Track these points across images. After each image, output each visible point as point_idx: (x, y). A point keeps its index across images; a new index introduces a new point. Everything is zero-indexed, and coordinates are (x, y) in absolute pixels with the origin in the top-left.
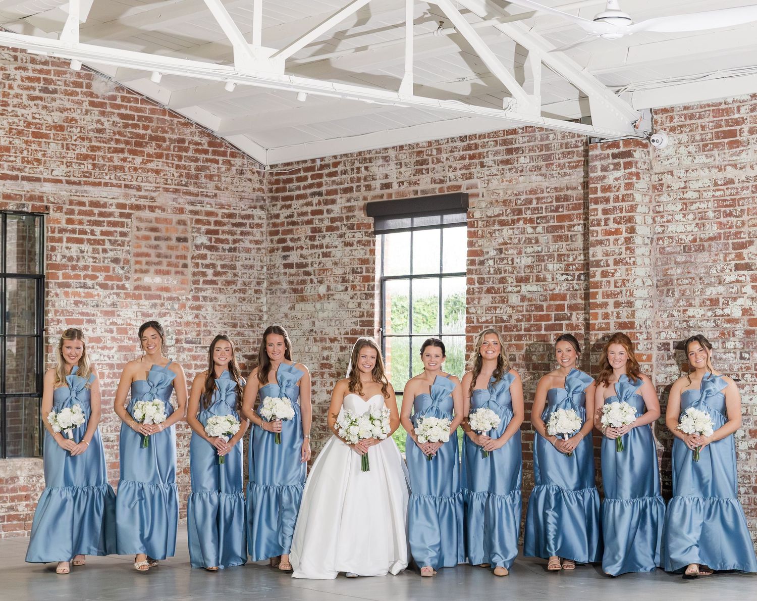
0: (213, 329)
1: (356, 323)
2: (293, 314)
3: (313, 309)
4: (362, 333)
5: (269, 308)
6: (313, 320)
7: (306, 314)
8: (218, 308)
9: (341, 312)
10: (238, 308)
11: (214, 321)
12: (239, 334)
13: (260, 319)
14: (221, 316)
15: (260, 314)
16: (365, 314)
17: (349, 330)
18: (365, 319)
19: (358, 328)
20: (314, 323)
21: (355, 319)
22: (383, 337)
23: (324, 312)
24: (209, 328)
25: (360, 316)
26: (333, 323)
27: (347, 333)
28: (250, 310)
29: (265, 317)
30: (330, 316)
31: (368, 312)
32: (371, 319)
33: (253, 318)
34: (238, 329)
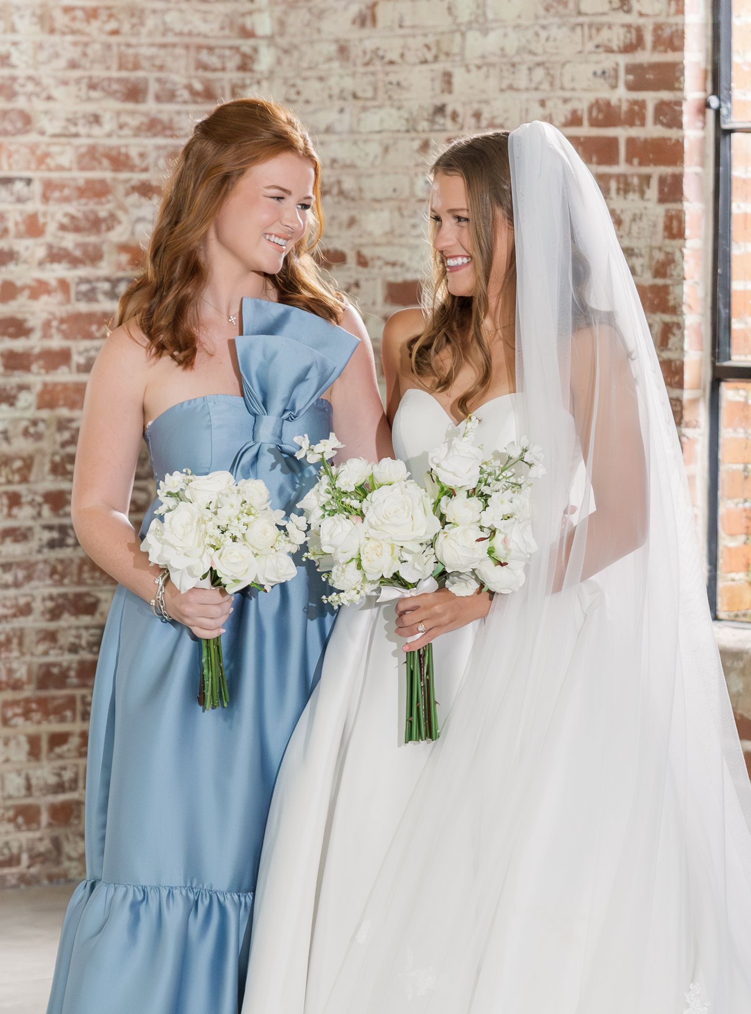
0: (39, 105)
1: (608, 77)
2: (369, 45)
3: (444, 22)
4: (635, 115)
5: (282, 23)
6: (440, 67)
7: (416, 43)
8: (61, 20)
9: (554, 32)
10: (151, 22)
11: (46, 74)
12: (154, 126)
13: (245, 66)
14: (73, 53)
15: (246, 46)
16: (649, 39)
17: (583, 107)
18: (645, 56)
19: (621, 96)
20: (448, 78)
21: (608, 61)
22: (723, 134)
23: (485, 32)
24: (21, 103)
25: (629, 48)
26: (522, 80)
27: (575, 120)
28: (204, 28)
29: (265, 60)
30: (511, 50)
31: (658, 28)
32: (670, 57)
33: (213, 60)
34: (150, 106)
